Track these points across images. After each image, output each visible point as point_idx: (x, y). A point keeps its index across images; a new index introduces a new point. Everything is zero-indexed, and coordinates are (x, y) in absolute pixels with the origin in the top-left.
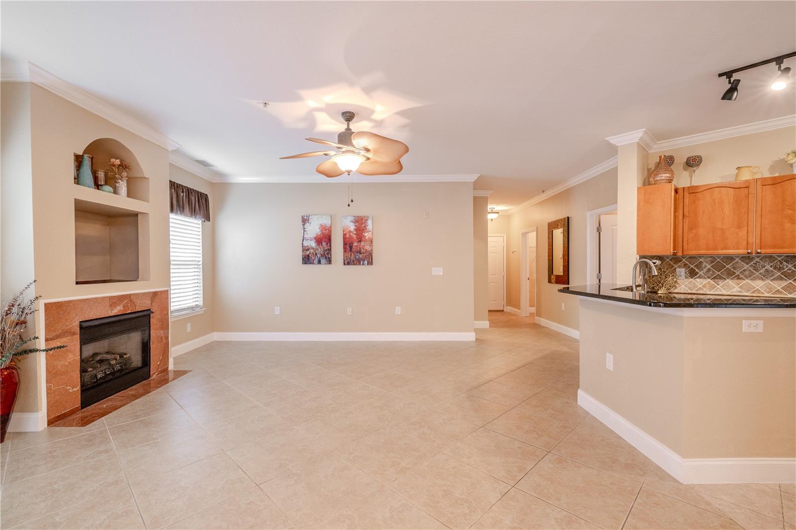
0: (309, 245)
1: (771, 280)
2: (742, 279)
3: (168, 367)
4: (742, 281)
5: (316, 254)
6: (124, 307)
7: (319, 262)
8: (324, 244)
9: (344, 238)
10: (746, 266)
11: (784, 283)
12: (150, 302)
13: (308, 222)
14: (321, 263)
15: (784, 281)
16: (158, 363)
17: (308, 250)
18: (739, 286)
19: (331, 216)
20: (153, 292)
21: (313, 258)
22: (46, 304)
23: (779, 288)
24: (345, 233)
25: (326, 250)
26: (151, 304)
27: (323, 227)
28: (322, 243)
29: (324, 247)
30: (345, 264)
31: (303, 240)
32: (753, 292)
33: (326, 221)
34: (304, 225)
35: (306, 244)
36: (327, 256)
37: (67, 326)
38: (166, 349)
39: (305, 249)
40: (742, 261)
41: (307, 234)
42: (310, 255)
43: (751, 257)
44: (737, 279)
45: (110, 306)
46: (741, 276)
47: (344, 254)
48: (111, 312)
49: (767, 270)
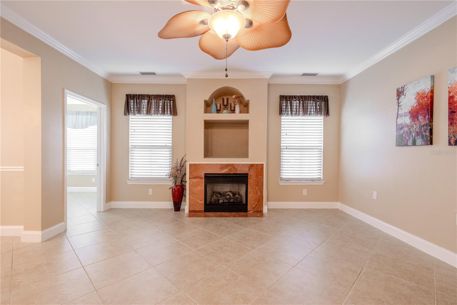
0: (403, 122)
3: (263, 211)
5: (411, 132)
6: (229, 170)
7: (414, 144)
8: (420, 117)
9: (450, 103)
12: (248, 170)
13: (403, 94)
14: (417, 144)
16: (254, 206)
17: (401, 129)
19: (433, 77)
20: (250, 164)
21: (408, 138)
22: (190, 164)
24: (451, 95)
25: (424, 126)
26: (249, 170)
27: (420, 96)
28: (418, 118)
29: (420, 123)
30: (450, 144)
31: (397, 117)
33: (425, 87)
34: (398, 99)
35: (400, 121)
36: (424, 134)
37: (198, 174)
38: (260, 198)
39: (400, 127)
41: (401, 109)
42: (404, 135)
45: (221, 168)
47: (449, 129)
48: (221, 172)
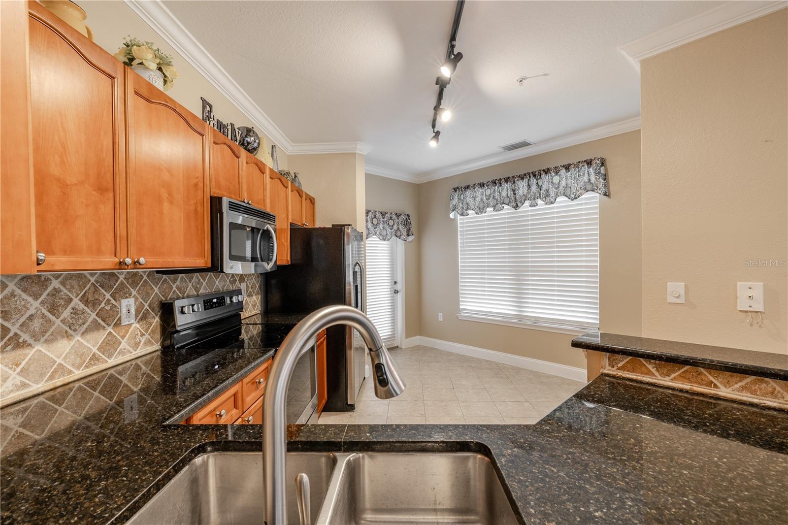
1: (83, 333)
2: (25, 345)
4: (26, 351)
10: (35, 306)
11: (100, 337)
15: (101, 331)
18: (19, 369)
23: (95, 350)
32: (52, 377)
40: (24, 290)
43: (43, 279)
44: (13, 349)
46: (24, 337)
49: (75, 311)
